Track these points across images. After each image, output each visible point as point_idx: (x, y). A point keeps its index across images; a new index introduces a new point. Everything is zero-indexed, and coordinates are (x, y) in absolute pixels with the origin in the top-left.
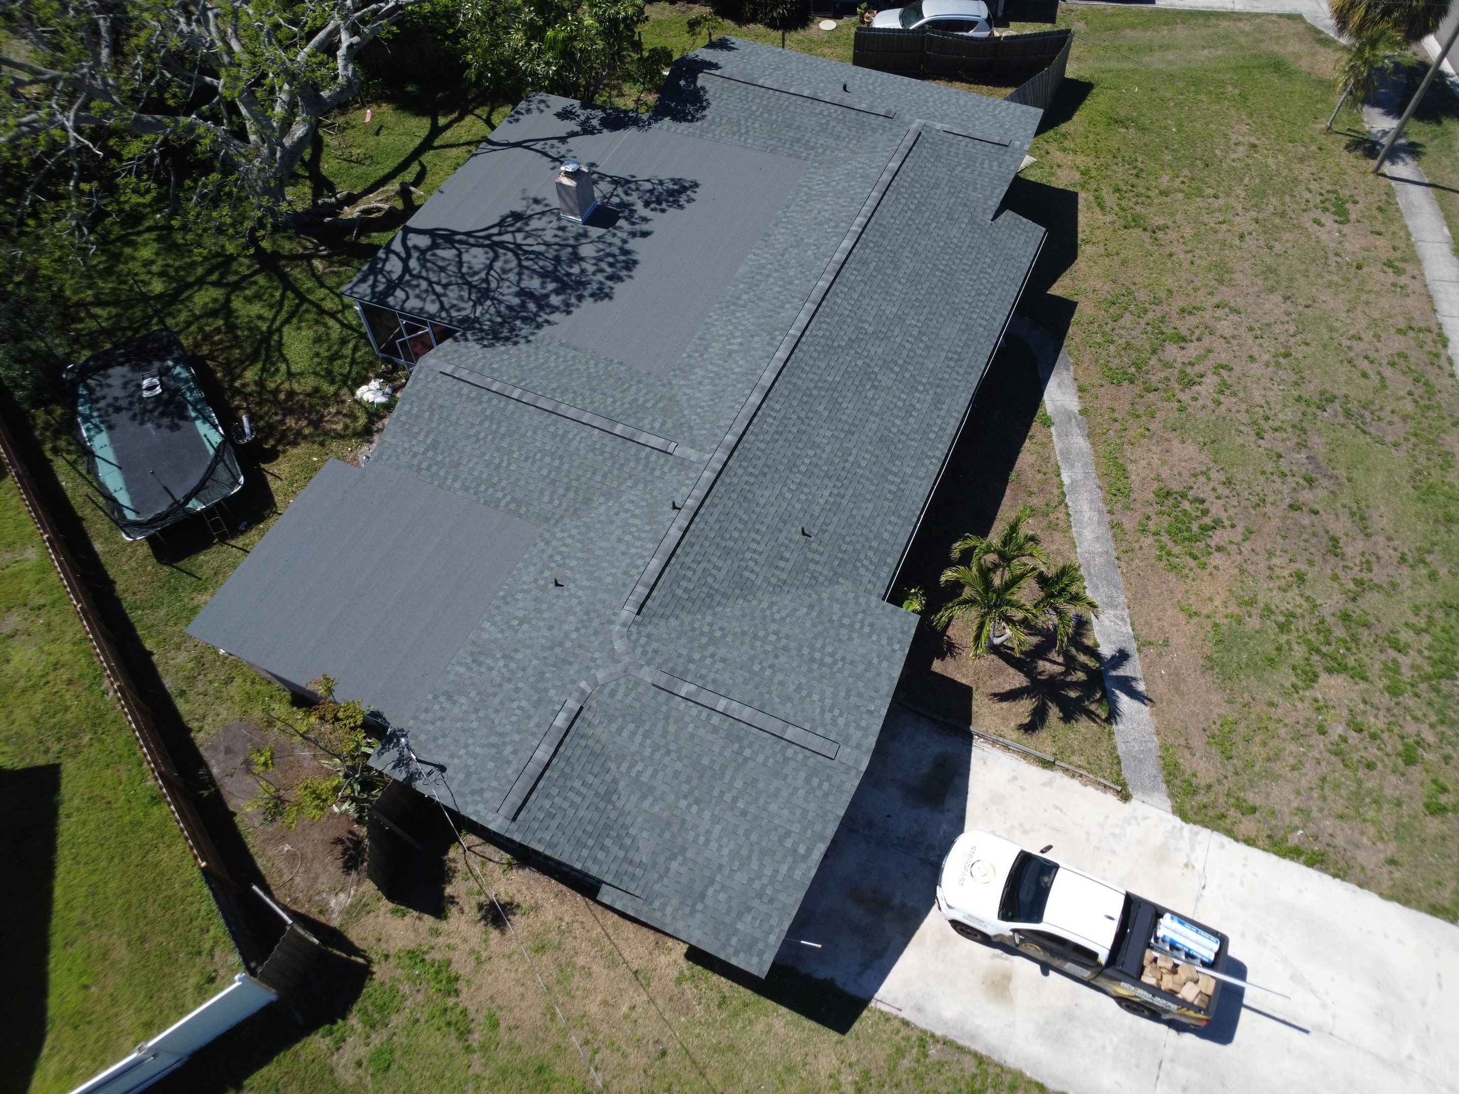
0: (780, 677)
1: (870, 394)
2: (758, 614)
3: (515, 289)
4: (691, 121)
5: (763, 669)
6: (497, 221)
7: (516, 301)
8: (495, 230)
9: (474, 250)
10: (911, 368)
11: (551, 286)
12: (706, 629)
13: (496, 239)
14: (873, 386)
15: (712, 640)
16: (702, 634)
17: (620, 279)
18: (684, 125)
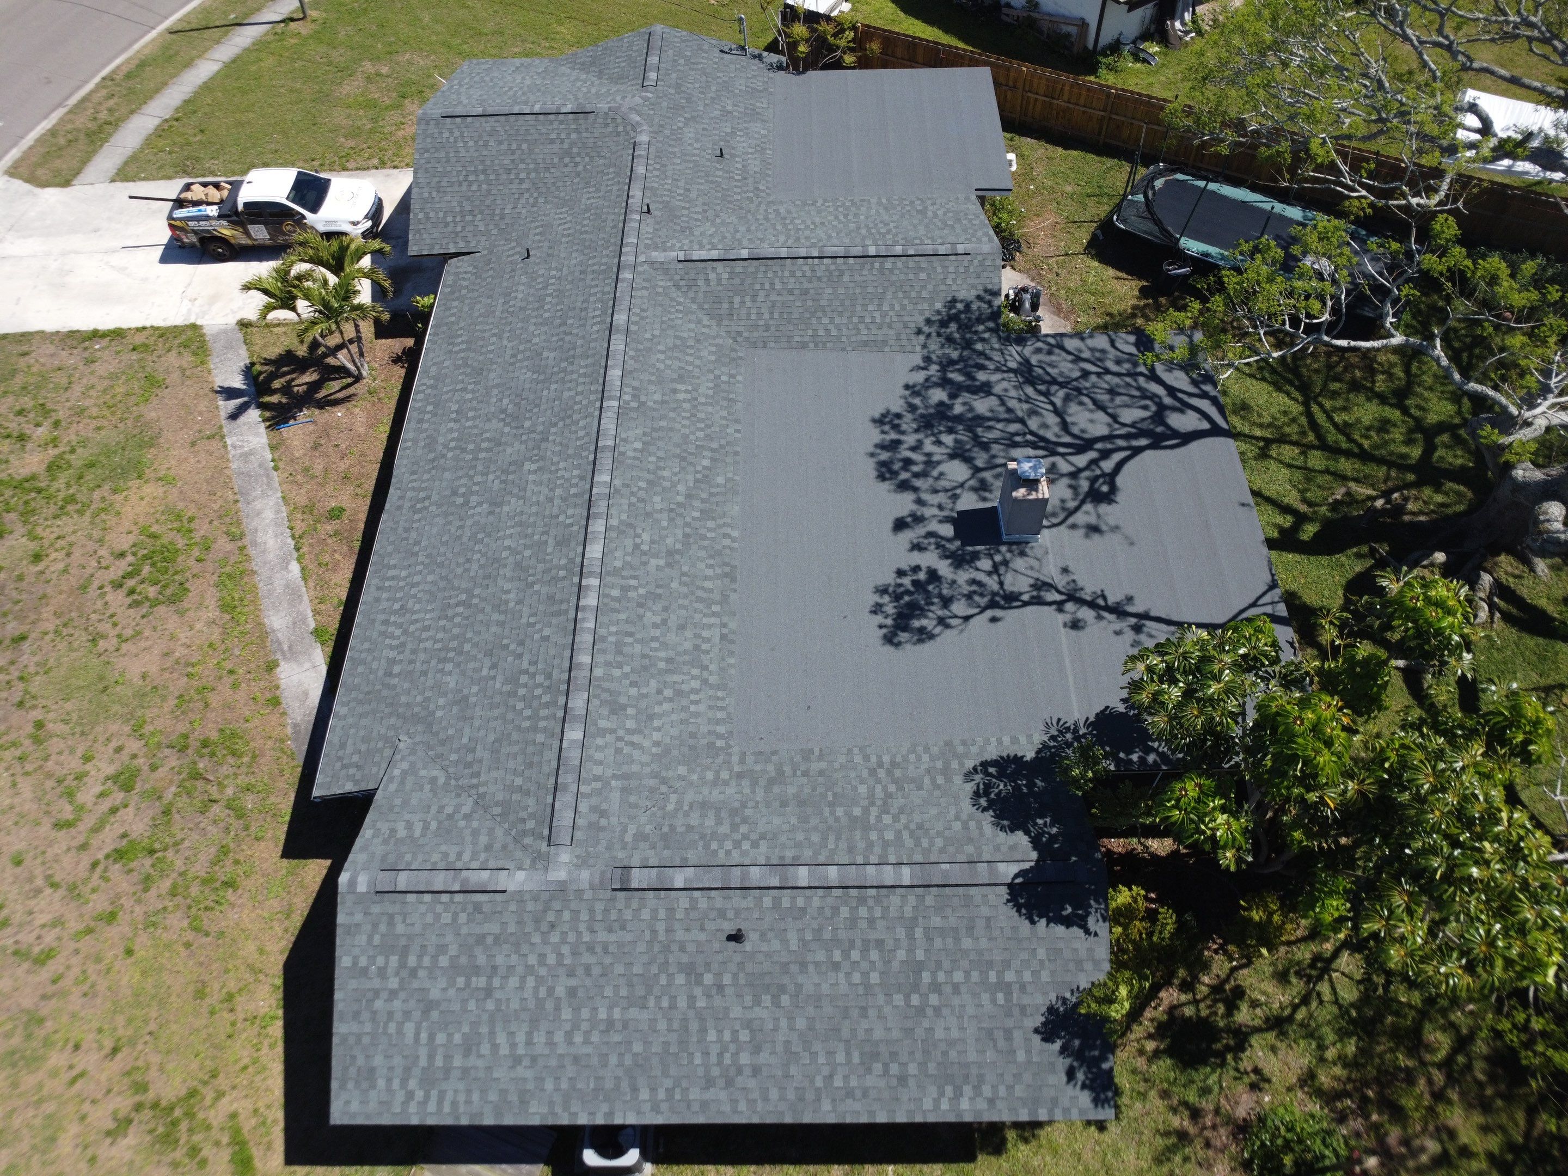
0: (504, 147)
1: (506, 401)
2: (543, 190)
3: (997, 389)
4: (985, 764)
5: (519, 148)
6: (1119, 480)
7: (982, 376)
8: (1108, 465)
9: (1102, 430)
10: (469, 457)
11: (958, 409)
12: (578, 159)
13: (1092, 455)
14: (504, 411)
15: (568, 153)
16: (579, 154)
17: (882, 446)
18: (992, 753)
